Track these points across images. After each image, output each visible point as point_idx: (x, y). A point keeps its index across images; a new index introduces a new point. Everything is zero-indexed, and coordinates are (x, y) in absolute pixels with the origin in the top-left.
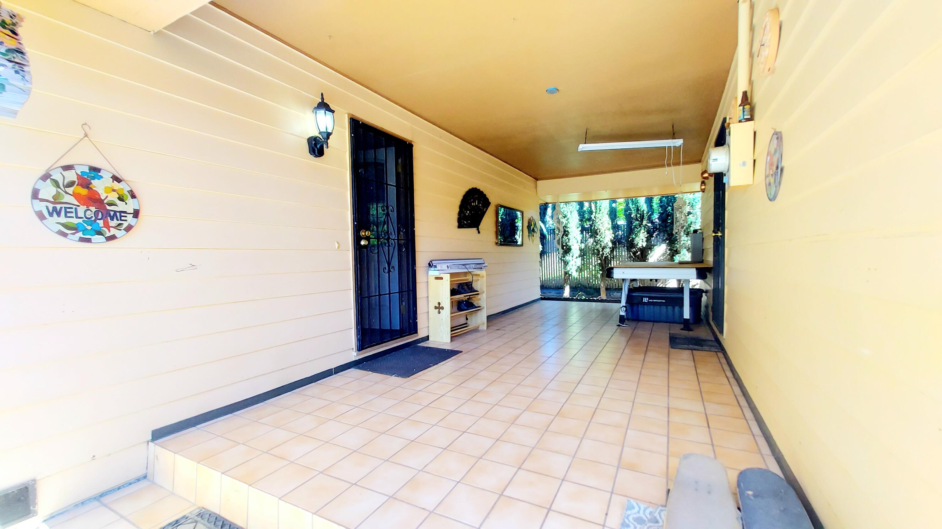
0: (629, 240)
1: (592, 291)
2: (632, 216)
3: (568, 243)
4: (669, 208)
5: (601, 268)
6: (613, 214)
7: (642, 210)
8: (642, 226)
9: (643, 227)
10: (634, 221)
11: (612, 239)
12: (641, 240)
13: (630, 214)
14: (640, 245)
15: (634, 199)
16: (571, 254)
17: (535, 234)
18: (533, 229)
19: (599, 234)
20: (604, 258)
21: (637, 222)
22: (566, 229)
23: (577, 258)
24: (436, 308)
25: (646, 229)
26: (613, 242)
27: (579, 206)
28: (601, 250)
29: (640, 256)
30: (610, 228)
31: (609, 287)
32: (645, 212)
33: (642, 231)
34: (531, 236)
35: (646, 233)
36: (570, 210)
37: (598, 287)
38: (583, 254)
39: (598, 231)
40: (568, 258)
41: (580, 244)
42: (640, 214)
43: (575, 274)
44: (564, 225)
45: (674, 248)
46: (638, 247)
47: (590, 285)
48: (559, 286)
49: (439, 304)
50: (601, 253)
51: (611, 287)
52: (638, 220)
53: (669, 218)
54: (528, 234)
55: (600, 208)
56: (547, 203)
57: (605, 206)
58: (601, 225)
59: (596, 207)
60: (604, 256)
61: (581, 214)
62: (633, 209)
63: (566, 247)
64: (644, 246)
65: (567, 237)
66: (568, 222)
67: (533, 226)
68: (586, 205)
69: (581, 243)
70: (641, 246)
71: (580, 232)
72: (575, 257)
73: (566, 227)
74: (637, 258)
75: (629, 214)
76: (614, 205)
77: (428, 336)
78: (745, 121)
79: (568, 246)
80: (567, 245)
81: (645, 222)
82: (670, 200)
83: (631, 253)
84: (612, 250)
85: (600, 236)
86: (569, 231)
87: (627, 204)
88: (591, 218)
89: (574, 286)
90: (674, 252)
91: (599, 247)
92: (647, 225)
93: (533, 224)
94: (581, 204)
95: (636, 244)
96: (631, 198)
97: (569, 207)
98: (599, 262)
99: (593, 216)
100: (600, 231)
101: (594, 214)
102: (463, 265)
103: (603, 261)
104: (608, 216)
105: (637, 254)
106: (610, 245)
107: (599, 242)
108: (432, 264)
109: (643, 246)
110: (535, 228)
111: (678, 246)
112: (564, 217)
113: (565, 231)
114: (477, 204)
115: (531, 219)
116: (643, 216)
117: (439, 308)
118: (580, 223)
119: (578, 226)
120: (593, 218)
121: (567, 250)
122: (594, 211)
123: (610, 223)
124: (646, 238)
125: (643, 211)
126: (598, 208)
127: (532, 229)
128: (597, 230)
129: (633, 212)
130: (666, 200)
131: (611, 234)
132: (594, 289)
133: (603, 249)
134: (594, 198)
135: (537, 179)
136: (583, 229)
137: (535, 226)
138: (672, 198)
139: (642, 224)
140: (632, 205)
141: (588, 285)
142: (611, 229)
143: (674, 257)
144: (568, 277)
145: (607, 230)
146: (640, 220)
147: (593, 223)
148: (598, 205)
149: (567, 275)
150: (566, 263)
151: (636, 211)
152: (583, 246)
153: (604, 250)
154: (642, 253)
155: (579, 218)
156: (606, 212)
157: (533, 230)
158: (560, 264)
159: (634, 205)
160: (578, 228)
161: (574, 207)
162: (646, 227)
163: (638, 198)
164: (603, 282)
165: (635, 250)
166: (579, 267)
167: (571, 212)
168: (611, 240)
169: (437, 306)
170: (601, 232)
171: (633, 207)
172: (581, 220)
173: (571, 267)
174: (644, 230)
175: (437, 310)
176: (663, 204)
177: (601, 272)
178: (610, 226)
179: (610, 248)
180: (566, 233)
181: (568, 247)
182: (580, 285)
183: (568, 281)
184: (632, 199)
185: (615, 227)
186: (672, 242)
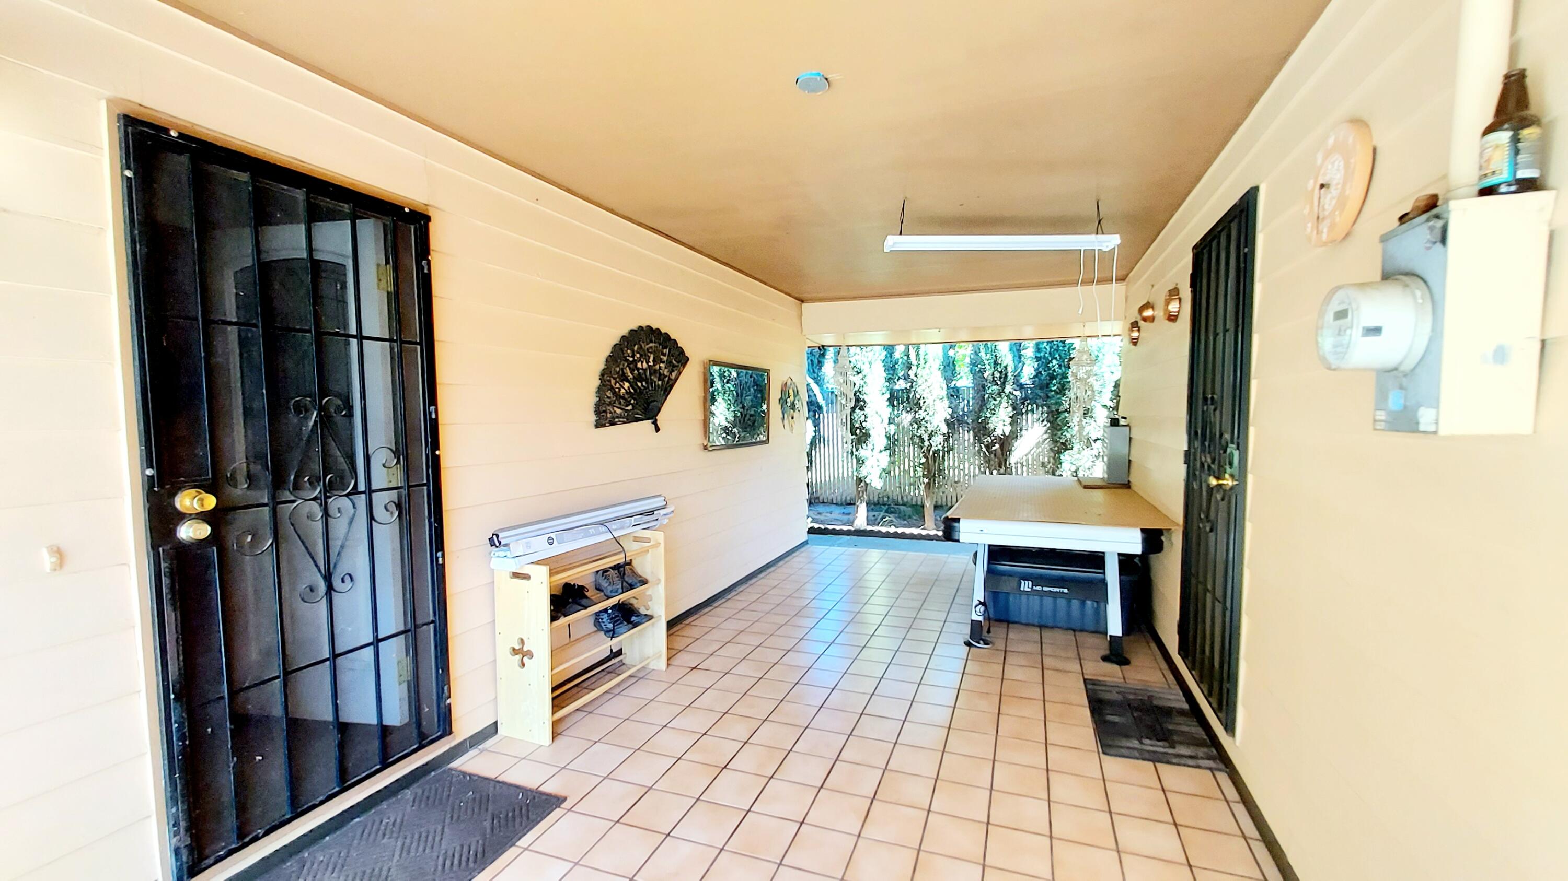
0: (980, 421)
1: (908, 510)
2: (985, 375)
3: (864, 424)
4: (1055, 362)
5: (925, 473)
6: (949, 368)
7: (1004, 364)
8: (1003, 395)
9: (1006, 398)
10: (990, 385)
11: (948, 417)
12: (1000, 422)
13: (982, 372)
14: (998, 432)
15: (989, 343)
16: (870, 446)
17: (796, 414)
18: (793, 404)
19: (923, 408)
20: (931, 453)
21: (995, 387)
22: (861, 396)
23: (881, 451)
24: (515, 651)
25: (1010, 401)
26: (949, 424)
27: (885, 353)
28: (926, 437)
29: (999, 451)
30: (945, 396)
31: (939, 503)
32: (1010, 369)
33: (1004, 404)
34: (788, 417)
35: (1010, 409)
36: (869, 359)
37: (919, 503)
38: (892, 444)
39: (921, 401)
40: (863, 452)
41: (887, 426)
42: (1001, 372)
43: (876, 483)
44: (856, 389)
45: (1060, 438)
46: (995, 434)
47: (905, 499)
48: (848, 498)
49: (522, 641)
50: (926, 444)
51: (944, 504)
52: (997, 384)
53: (1054, 381)
54: (781, 416)
55: (926, 357)
56: (823, 346)
57: (934, 355)
58: (927, 390)
59: (918, 355)
60: (933, 449)
61: (891, 369)
62: (987, 363)
63: (861, 431)
64: (1007, 434)
65: (862, 412)
66: (865, 383)
67: (792, 398)
68: (899, 352)
69: (890, 423)
70: (1001, 433)
71: (888, 403)
72: (877, 450)
73: (860, 392)
74: (992, 456)
75: (980, 371)
76: (951, 353)
77: (496, 723)
78: (1513, 188)
79: (864, 428)
80: (862, 428)
81: (1008, 388)
82: (1055, 347)
83: (982, 445)
84: (947, 437)
85: (925, 411)
86: (866, 400)
87: (977, 353)
88: (909, 375)
89: (876, 499)
90: (1060, 447)
91: (923, 432)
92: (1012, 394)
93: (791, 392)
94: (890, 349)
95: (992, 428)
96: (984, 343)
97: (866, 354)
98: (923, 460)
99: (912, 373)
100: (924, 402)
101: (914, 368)
102: (601, 523)
103: (929, 457)
104: (940, 373)
105: (994, 448)
106: (944, 429)
107: (923, 422)
108: (500, 543)
109: (1004, 434)
110: (796, 402)
111: (1069, 436)
112: (858, 373)
113: (858, 400)
114: (651, 364)
115: (789, 384)
116: (1006, 375)
117: (521, 653)
118: (888, 384)
119: (884, 390)
120: (912, 376)
121: (861, 436)
122: (914, 362)
123: (945, 387)
124: (1010, 417)
125: (1006, 367)
126: (922, 357)
127: (789, 404)
128: (919, 399)
129: (988, 367)
130: (1048, 347)
131: (946, 408)
132: (912, 506)
133: (930, 436)
134: (914, 341)
135: (802, 301)
136: (894, 399)
137: (797, 398)
138: (1061, 344)
139: (1003, 392)
140: (986, 354)
141: (902, 498)
142: (945, 399)
143: (1062, 457)
144: (864, 488)
145: (938, 400)
146: (999, 383)
147: (911, 387)
148: (922, 352)
149: (862, 484)
150: (860, 462)
151: (992, 365)
152: (892, 429)
153: (933, 438)
154: (1002, 446)
155: (886, 375)
156: (937, 366)
157: (793, 406)
158: (850, 464)
159: (989, 355)
160: (883, 394)
161: (877, 354)
162: (1012, 397)
163: (996, 343)
164: (929, 499)
165: (990, 441)
166: (884, 470)
167: (870, 363)
168: (946, 420)
169: (517, 647)
170: (926, 404)
171: (987, 358)
172: (889, 380)
173: (871, 470)
174: (1008, 403)
175: (518, 657)
176: (1042, 354)
177: (926, 481)
178: (944, 393)
179: (944, 435)
180: (859, 403)
181: (864, 431)
182: (886, 499)
183: (865, 496)
184: (986, 344)
185: (954, 394)
186: (1059, 428)
